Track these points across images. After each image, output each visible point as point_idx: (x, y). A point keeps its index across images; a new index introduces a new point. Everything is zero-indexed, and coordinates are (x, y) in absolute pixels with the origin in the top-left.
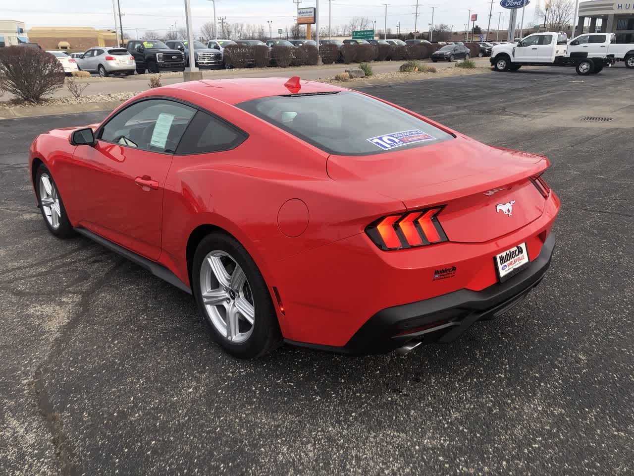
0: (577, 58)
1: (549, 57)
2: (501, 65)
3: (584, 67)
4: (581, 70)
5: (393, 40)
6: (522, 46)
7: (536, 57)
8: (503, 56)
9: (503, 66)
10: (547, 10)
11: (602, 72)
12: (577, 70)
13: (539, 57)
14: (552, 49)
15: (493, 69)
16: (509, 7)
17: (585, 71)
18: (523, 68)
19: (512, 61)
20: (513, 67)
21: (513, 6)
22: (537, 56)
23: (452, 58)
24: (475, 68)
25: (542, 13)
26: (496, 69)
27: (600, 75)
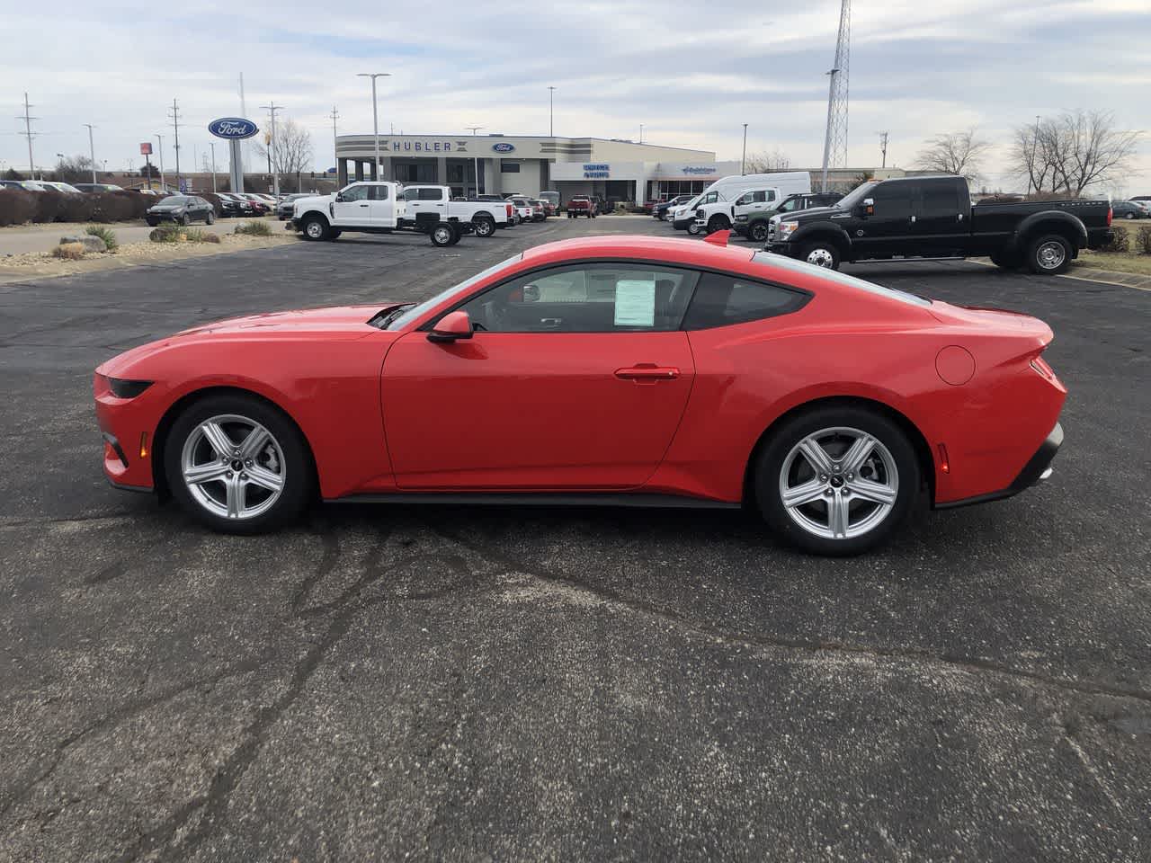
0: (427, 223)
1: (389, 220)
2: (314, 230)
3: (442, 234)
4: (438, 240)
5: (52, 184)
6: (342, 201)
7: (368, 219)
8: (314, 216)
9: (317, 232)
10: (268, 144)
11: (460, 242)
12: (433, 239)
13: (372, 219)
14: (391, 208)
15: (300, 237)
16: (225, 136)
17: (444, 241)
18: (344, 235)
19: (332, 223)
20: (331, 234)
21: (232, 135)
22: (370, 217)
23: (187, 219)
24: (272, 235)
25: (262, 149)
26: (306, 237)
27: (460, 246)
